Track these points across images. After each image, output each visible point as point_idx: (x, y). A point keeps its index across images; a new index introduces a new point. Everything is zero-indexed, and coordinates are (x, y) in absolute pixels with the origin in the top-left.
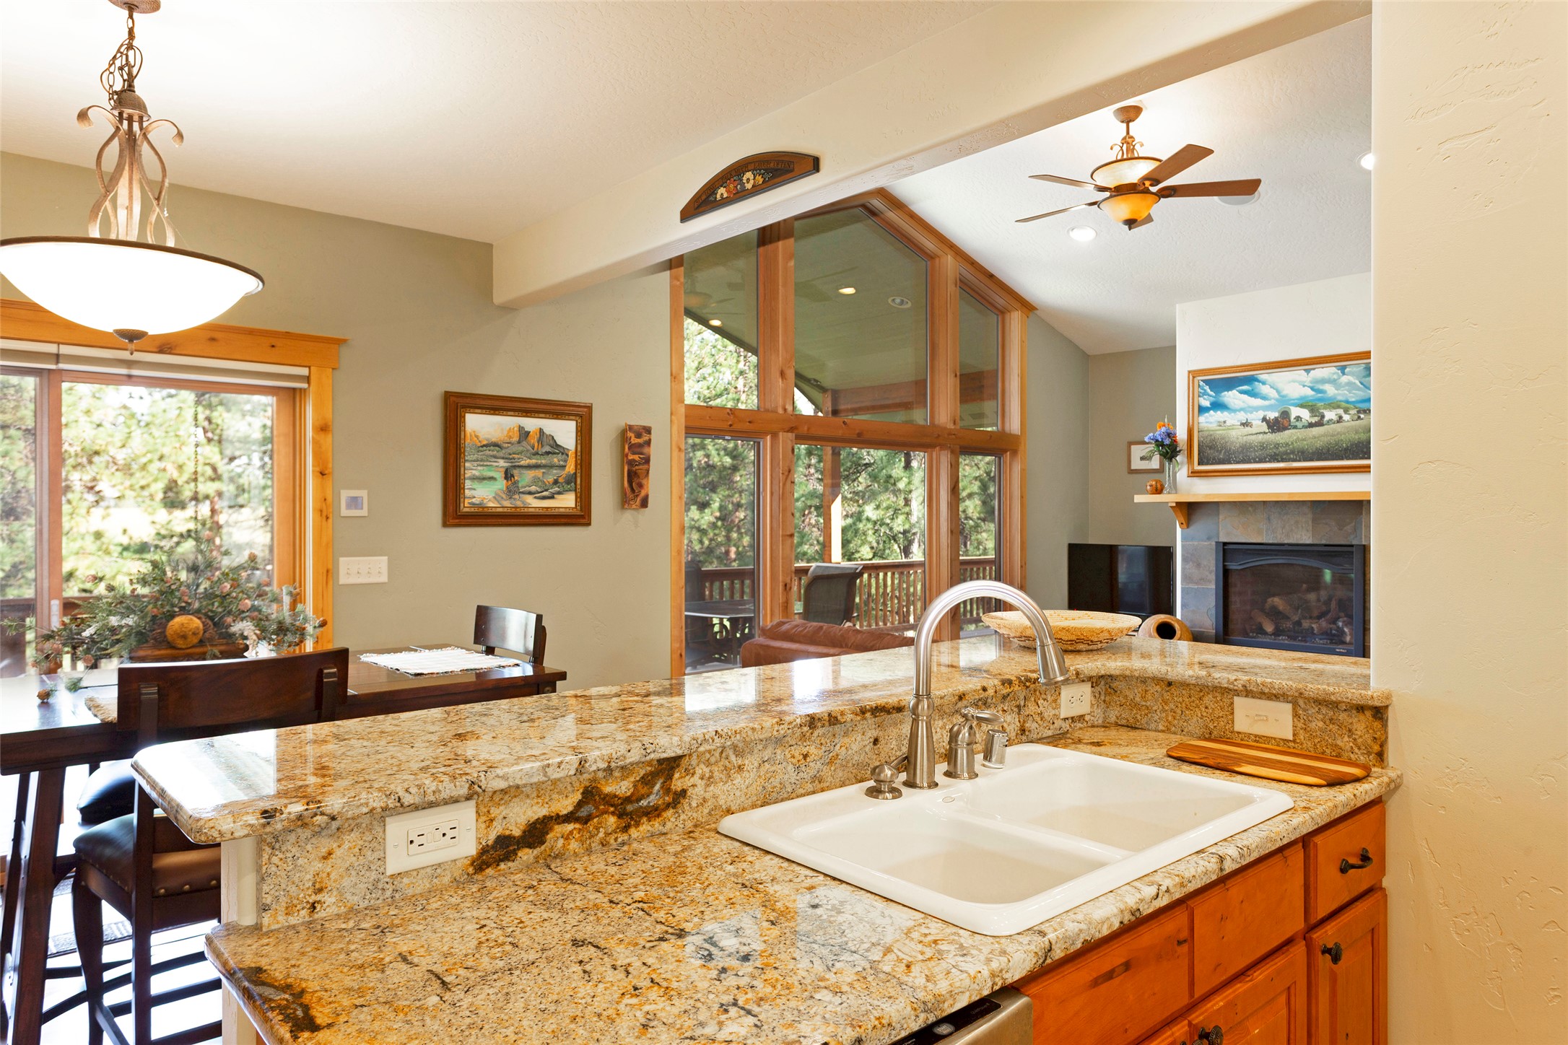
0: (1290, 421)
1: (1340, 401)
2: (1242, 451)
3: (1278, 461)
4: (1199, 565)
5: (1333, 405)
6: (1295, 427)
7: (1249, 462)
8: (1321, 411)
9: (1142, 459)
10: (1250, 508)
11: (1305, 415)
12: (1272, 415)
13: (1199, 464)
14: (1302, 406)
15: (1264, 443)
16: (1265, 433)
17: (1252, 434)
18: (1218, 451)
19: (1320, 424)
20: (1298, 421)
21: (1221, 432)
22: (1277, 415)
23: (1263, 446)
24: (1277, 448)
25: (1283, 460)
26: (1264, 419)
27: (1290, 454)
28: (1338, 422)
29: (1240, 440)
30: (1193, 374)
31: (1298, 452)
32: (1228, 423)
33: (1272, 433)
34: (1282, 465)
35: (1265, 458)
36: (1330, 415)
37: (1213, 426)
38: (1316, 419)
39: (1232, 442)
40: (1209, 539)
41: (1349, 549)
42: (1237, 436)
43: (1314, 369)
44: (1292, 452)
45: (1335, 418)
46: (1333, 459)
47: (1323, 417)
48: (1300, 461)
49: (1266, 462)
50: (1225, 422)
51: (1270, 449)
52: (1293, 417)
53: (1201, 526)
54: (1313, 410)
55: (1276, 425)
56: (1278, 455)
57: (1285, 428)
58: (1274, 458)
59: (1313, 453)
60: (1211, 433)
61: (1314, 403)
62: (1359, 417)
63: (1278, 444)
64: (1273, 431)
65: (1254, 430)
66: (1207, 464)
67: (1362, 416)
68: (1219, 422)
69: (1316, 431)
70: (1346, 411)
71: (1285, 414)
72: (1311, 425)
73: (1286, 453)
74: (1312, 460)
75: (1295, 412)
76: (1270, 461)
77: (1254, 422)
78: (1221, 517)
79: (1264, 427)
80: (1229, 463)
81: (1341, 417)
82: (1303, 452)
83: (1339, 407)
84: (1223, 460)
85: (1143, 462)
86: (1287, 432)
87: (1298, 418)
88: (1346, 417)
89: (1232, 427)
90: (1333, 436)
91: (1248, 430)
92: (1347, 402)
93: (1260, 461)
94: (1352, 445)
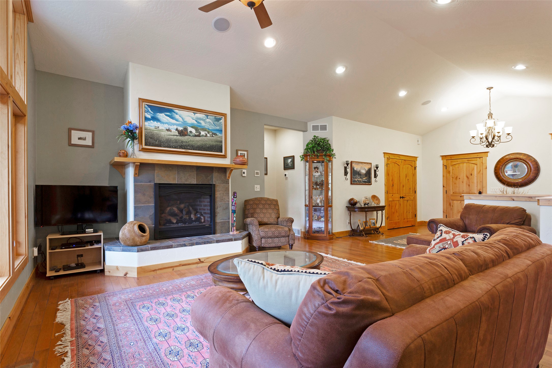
0: (188, 132)
1: (206, 128)
2: (167, 142)
3: (183, 149)
4: (144, 195)
5: (204, 130)
6: (190, 135)
7: (170, 147)
8: (200, 131)
9: (79, 139)
10: (170, 168)
11: (194, 131)
12: (180, 128)
13: (145, 145)
14: (192, 127)
15: (177, 140)
16: (177, 136)
17: (171, 135)
18: (155, 140)
19: (199, 136)
20: (191, 133)
21: (156, 131)
22: (182, 129)
23: (176, 141)
24: (182, 143)
25: (185, 149)
26: (177, 130)
27: (187, 146)
28: (206, 136)
29: (166, 137)
30: (141, 100)
31: (191, 146)
32: (160, 128)
33: (180, 136)
34: (183, 150)
35: (177, 147)
36: (203, 133)
37: (153, 128)
38: (197, 134)
39: (162, 137)
40: (150, 182)
41: (210, 186)
42: (164, 134)
43: (197, 113)
44: (189, 146)
45: (204, 135)
46: (204, 151)
47: (200, 133)
48: (191, 150)
49: (177, 148)
50: (158, 127)
51: (179, 143)
52: (189, 131)
53: (146, 176)
54: (197, 130)
55: (183, 133)
56: (183, 146)
57: (186, 135)
58: (181, 147)
59: (197, 147)
60: (152, 131)
61: (197, 127)
62: (213, 136)
63: (183, 141)
64: (181, 136)
65: (172, 134)
66: (149, 145)
67: (214, 136)
68: (155, 127)
69: (198, 138)
70: (208, 133)
71: (186, 129)
72: (196, 136)
73: (186, 146)
74: (196, 150)
75: (190, 129)
76: (179, 148)
77: (172, 130)
78: (156, 171)
79: (177, 133)
80: (161, 146)
81: (206, 135)
82: (193, 146)
83: (206, 131)
84: (158, 145)
85: (80, 141)
86: (186, 137)
87: (191, 132)
88: (208, 135)
89: (162, 130)
90: (204, 141)
91: (169, 133)
92: (209, 129)
93: (175, 148)
94: (210, 146)
